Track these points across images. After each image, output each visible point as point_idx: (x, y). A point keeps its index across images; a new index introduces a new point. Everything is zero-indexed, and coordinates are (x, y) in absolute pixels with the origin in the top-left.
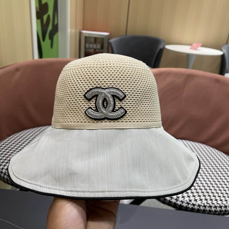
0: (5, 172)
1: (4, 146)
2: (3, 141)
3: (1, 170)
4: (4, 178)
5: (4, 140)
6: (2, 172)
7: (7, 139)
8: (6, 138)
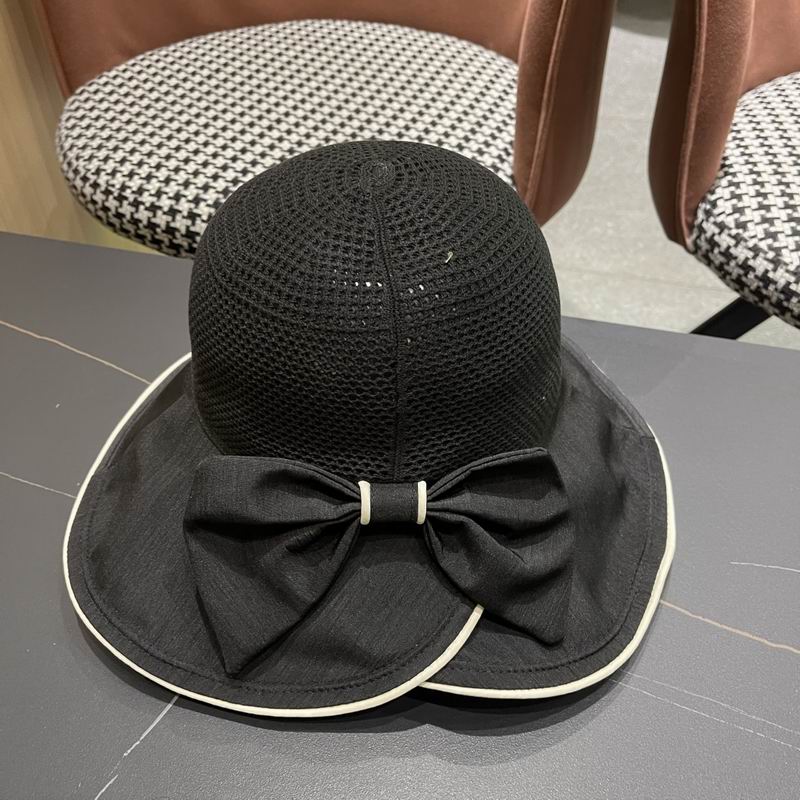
0: (107, 182)
1: (108, 88)
2: (105, 73)
3: (93, 178)
4: (106, 209)
5: (109, 71)
6: (95, 185)
7: (123, 67)
8: (118, 65)
